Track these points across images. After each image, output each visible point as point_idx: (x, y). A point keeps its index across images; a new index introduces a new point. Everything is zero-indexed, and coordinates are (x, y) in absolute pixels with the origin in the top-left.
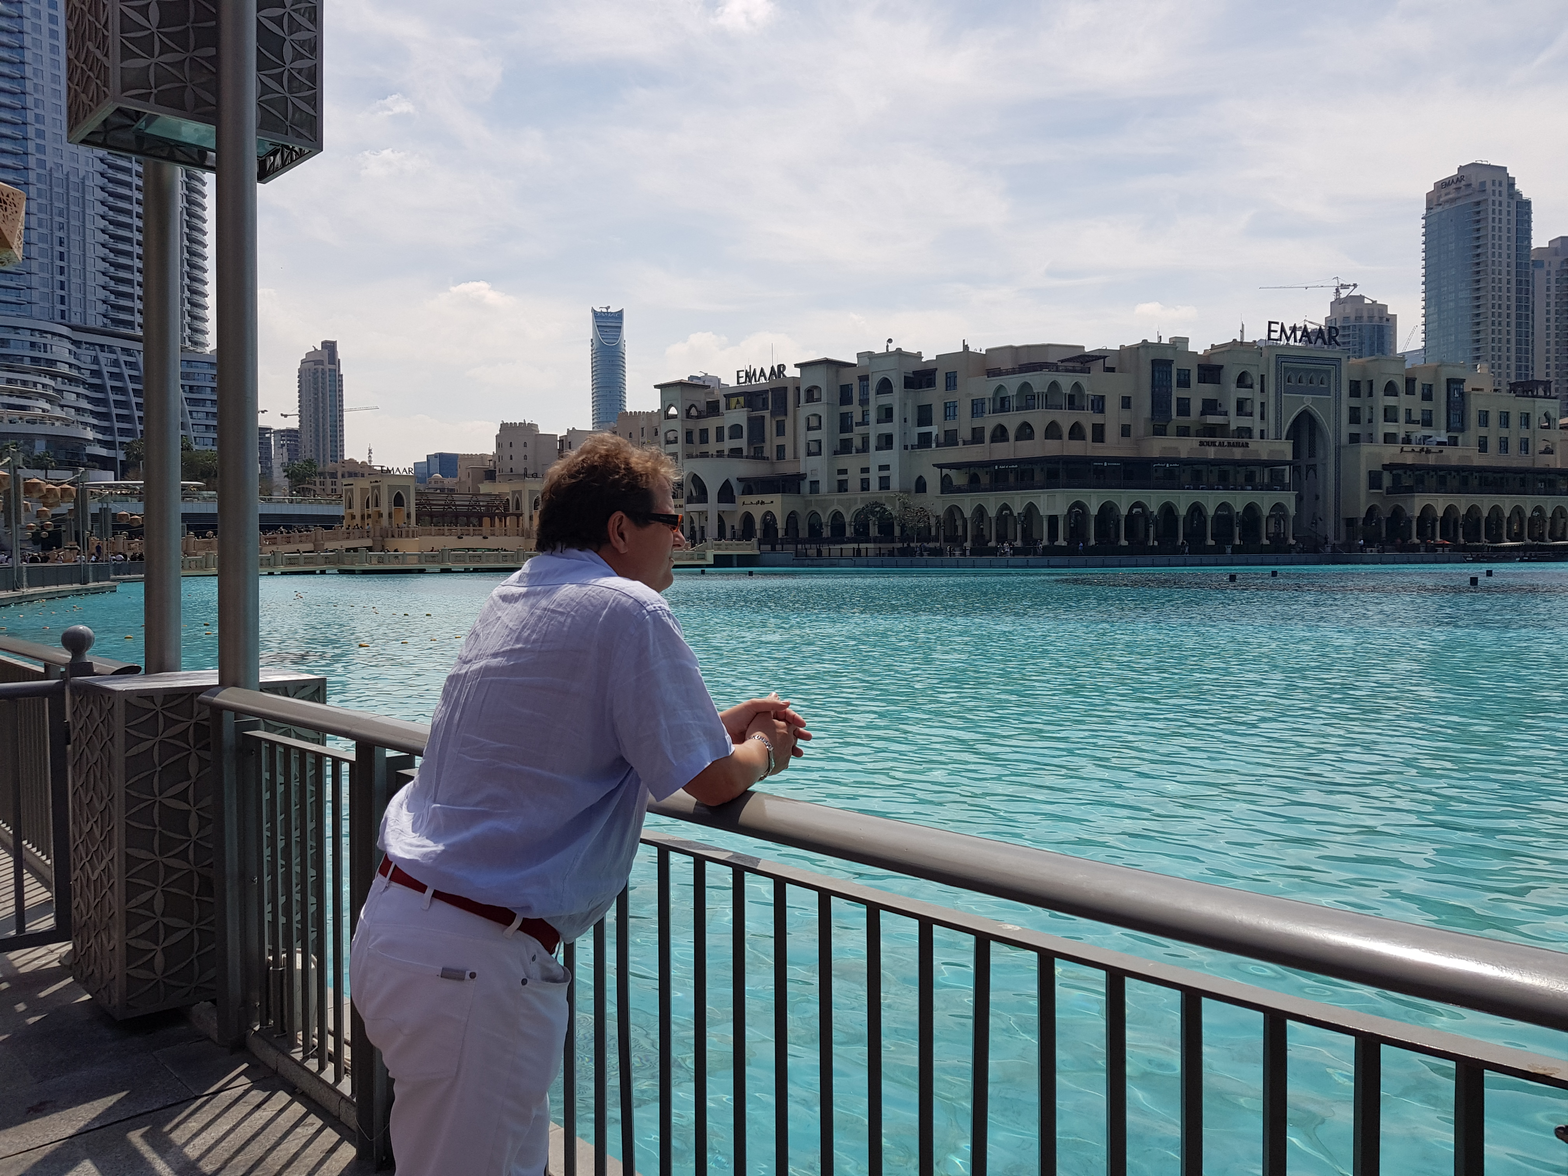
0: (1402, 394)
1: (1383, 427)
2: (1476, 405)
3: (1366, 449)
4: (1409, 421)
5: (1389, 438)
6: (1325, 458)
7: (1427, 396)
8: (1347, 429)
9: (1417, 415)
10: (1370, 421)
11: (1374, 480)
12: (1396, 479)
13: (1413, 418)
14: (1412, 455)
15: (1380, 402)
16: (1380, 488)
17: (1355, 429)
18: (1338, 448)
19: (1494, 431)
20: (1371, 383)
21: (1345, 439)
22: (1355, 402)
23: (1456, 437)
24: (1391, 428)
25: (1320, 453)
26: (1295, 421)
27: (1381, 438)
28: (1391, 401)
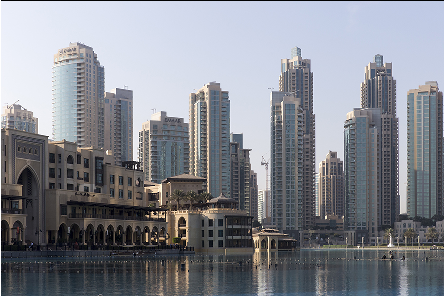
0: (75, 164)
1: (67, 181)
2: (109, 171)
3: (59, 192)
4: (78, 178)
5: (70, 187)
6: (37, 196)
7: (86, 166)
8: (48, 180)
9: (82, 176)
10: (60, 177)
11: (63, 209)
12: (74, 210)
13: (80, 177)
14: (80, 196)
15: (65, 167)
16: (66, 215)
17: (52, 181)
18: (44, 191)
19: (117, 186)
20: (60, 156)
21: (47, 187)
22: (52, 166)
23: (100, 189)
24: (70, 182)
25: (34, 193)
26: (22, 174)
27: (65, 187)
28: (70, 166)
